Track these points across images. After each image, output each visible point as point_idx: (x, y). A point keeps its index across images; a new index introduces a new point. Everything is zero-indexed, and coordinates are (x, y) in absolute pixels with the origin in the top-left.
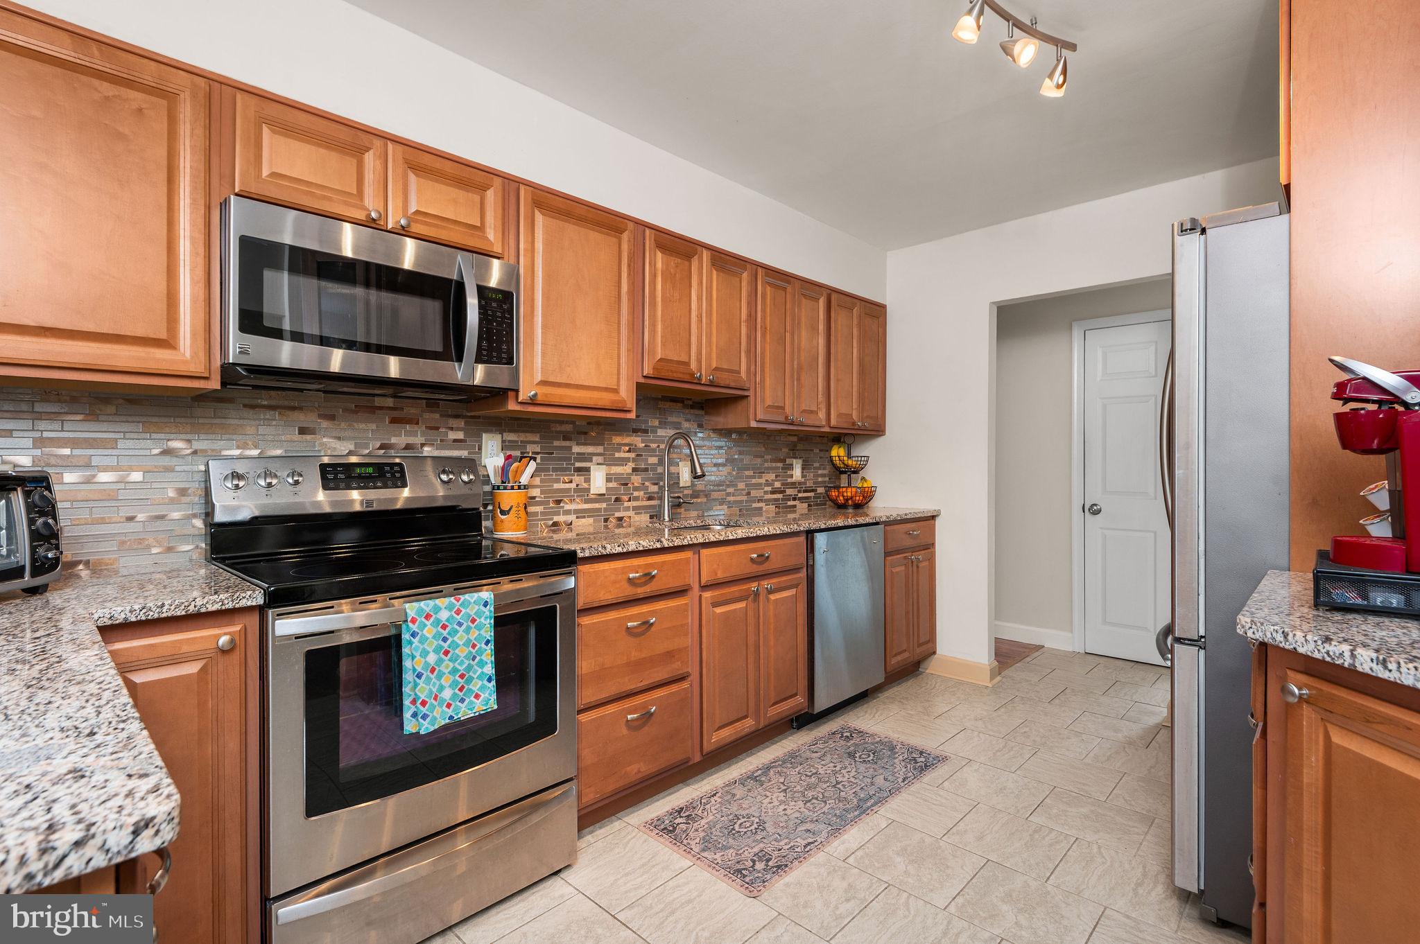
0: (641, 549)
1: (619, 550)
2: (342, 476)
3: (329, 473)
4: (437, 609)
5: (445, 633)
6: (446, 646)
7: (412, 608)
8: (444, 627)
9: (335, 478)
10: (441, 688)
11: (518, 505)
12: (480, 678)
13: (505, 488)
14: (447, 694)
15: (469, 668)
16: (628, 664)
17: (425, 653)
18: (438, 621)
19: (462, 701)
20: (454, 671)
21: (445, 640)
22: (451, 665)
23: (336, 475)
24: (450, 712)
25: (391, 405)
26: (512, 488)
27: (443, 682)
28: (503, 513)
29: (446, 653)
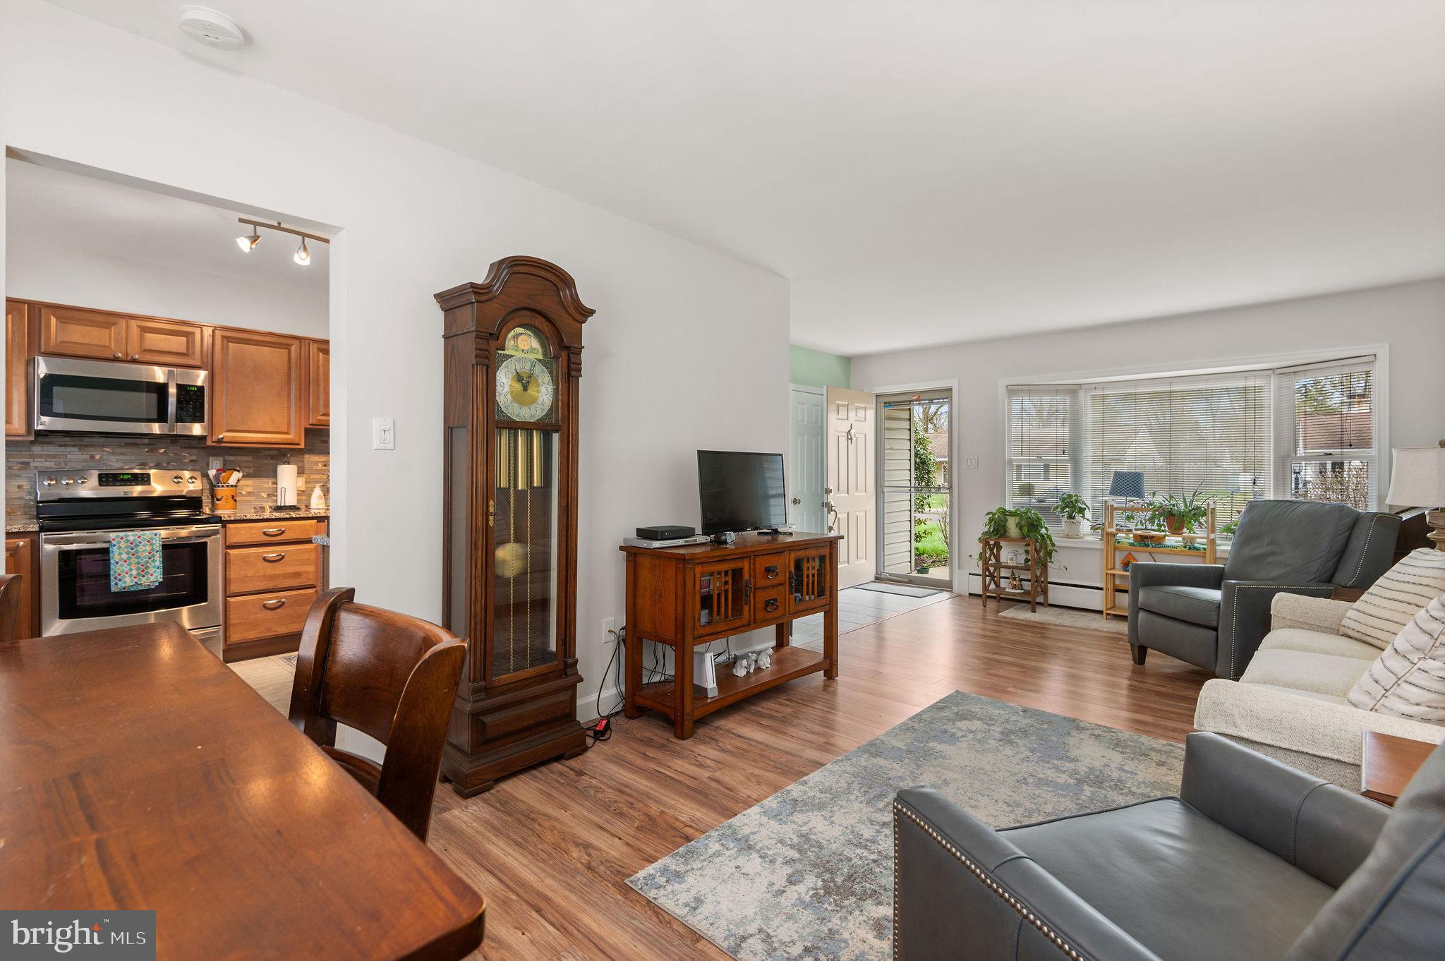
0: (274, 517)
1: (257, 517)
2: (111, 480)
3: (104, 478)
4: (127, 536)
5: (132, 546)
6: (133, 551)
7: (112, 535)
8: (131, 543)
9: (107, 480)
10: (131, 570)
11: (227, 496)
12: (153, 567)
13: (218, 486)
14: (134, 573)
15: (147, 562)
16: (265, 576)
17: (120, 554)
18: (128, 541)
19: (143, 576)
20: (139, 563)
21: (132, 549)
22: (136, 560)
23: (107, 479)
24: (136, 580)
25: (148, 442)
26: (223, 486)
27: (132, 566)
28: (218, 500)
29: (133, 555)
